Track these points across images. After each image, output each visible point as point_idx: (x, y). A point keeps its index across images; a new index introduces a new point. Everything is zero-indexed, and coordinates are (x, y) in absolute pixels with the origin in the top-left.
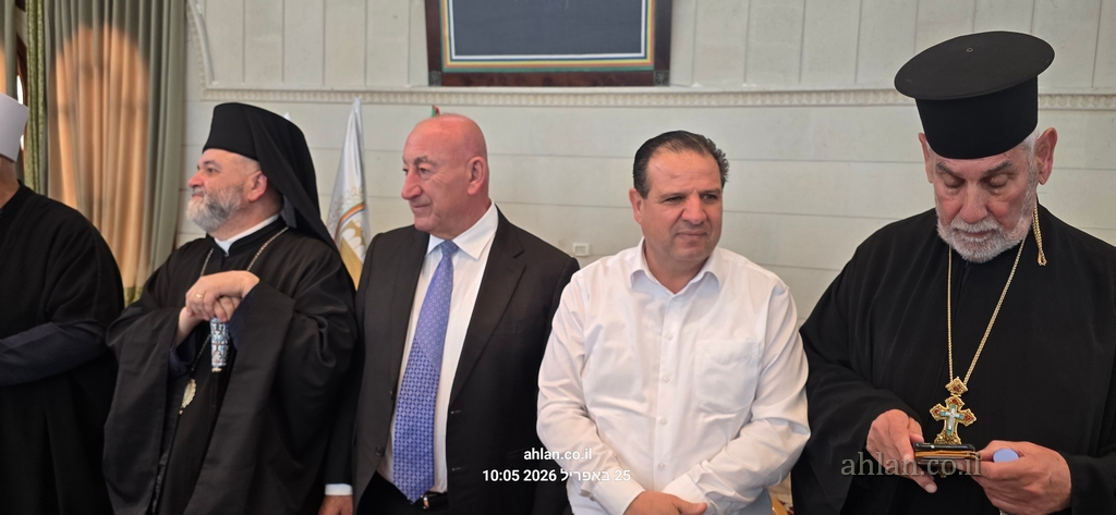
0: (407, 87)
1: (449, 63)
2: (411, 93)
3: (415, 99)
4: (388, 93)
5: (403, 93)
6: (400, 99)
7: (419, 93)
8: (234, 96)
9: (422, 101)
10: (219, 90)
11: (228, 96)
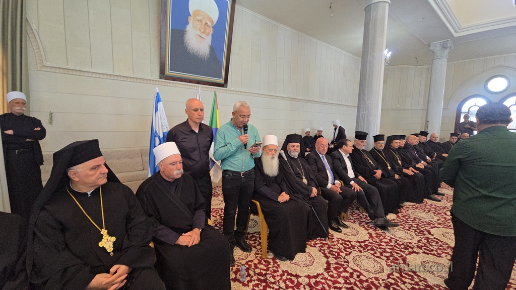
0: (152, 78)
1: (167, 73)
2: (154, 80)
3: (154, 82)
4: (144, 79)
5: (150, 80)
6: (148, 82)
7: (155, 81)
8: (62, 71)
9: (157, 83)
10: (52, 67)
11: (57, 70)
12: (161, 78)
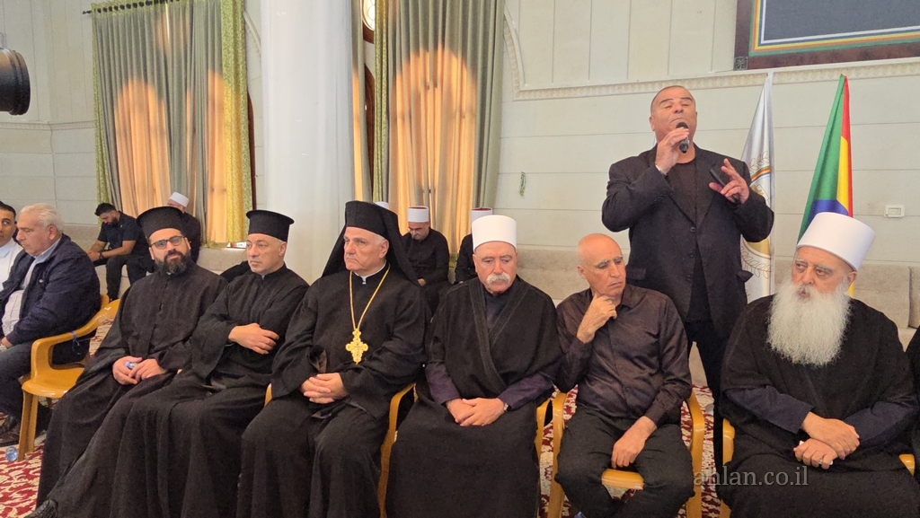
0: (711, 73)
1: (757, 48)
2: (716, 78)
3: (718, 83)
4: (691, 80)
5: (706, 79)
6: (702, 85)
7: (721, 77)
8: (544, 95)
9: (726, 84)
10: (531, 91)
11: (538, 95)
12: (737, 67)
